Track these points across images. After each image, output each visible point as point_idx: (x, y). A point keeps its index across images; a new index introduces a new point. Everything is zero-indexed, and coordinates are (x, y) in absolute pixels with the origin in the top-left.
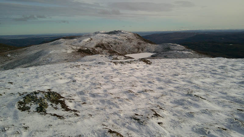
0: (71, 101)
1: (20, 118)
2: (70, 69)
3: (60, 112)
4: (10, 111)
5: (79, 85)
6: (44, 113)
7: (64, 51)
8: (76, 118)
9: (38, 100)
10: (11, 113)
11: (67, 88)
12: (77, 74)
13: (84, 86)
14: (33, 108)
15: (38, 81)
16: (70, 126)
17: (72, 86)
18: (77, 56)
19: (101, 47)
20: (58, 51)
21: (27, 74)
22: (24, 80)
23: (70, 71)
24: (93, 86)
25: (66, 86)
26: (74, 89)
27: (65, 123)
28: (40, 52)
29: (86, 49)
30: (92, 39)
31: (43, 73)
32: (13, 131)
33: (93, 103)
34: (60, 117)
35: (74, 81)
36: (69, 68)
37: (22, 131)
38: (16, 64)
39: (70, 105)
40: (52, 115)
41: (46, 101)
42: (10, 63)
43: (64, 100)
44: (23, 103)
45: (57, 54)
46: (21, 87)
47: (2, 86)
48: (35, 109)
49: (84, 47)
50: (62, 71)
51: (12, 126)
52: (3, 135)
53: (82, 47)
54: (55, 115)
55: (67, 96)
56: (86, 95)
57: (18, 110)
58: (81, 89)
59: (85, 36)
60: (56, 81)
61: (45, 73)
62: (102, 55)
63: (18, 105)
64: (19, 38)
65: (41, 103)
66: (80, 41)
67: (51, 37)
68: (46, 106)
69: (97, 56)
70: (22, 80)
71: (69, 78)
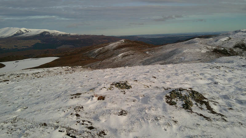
0: (215, 104)
1: (169, 111)
2: (210, 70)
3: (206, 113)
4: (159, 103)
5: (222, 88)
6: (190, 111)
7: (198, 50)
8: (224, 123)
9: (183, 97)
10: (161, 105)
11: (209, 89)
12: (217, 76)
13: (228, 90)
14: (179, 104)
15: (178, 78)
16: (218, 130)
17: (213, 88)
18: (211, 57)
19: (240, 48)
20: (192, 51)
21: (167, 70)
22: (166, 76)
23: (209, 72)
24: (239, 92)
25: (207, 87)
26: (217, 91)
27: (214, 126)
28: (175, 50)
29: (223, 49)
30: (230, 38)
31: (182, 71)
32: (165, 122)
33: (242, 110)
34: (207, 118)
35: (216, 83)
36: (208, 68)
37: (172, 124)
38: (152, 61)
39: (215, 108)
40: (199, 115)
41: (190, 99)
42: (148, 60)
43: (208, 101)
44: (169, 98)
45: (191, 53)
46: (164, 82)
47: (148, 79)
48: (181, 105)
49: (221, 47)
50: (201, 71)
51: (163, 117)
52: (157, 123)
53: (218, 47)
54: (201, 115)
55: (210, 98)
56: (231, 100)
57: (166, 103)
58: (224, 93)
59: (223, 35)
60: (196, 80)
61: (184, 72)
62: (241, 57)
63: (166, 98)
64: (157, 37)
65: (186, 101)
66: (217, 40)
67: (186, 37)
68: (192, 105)
69: (236, 57)
70: (164, 76)
71: (209, 79)
